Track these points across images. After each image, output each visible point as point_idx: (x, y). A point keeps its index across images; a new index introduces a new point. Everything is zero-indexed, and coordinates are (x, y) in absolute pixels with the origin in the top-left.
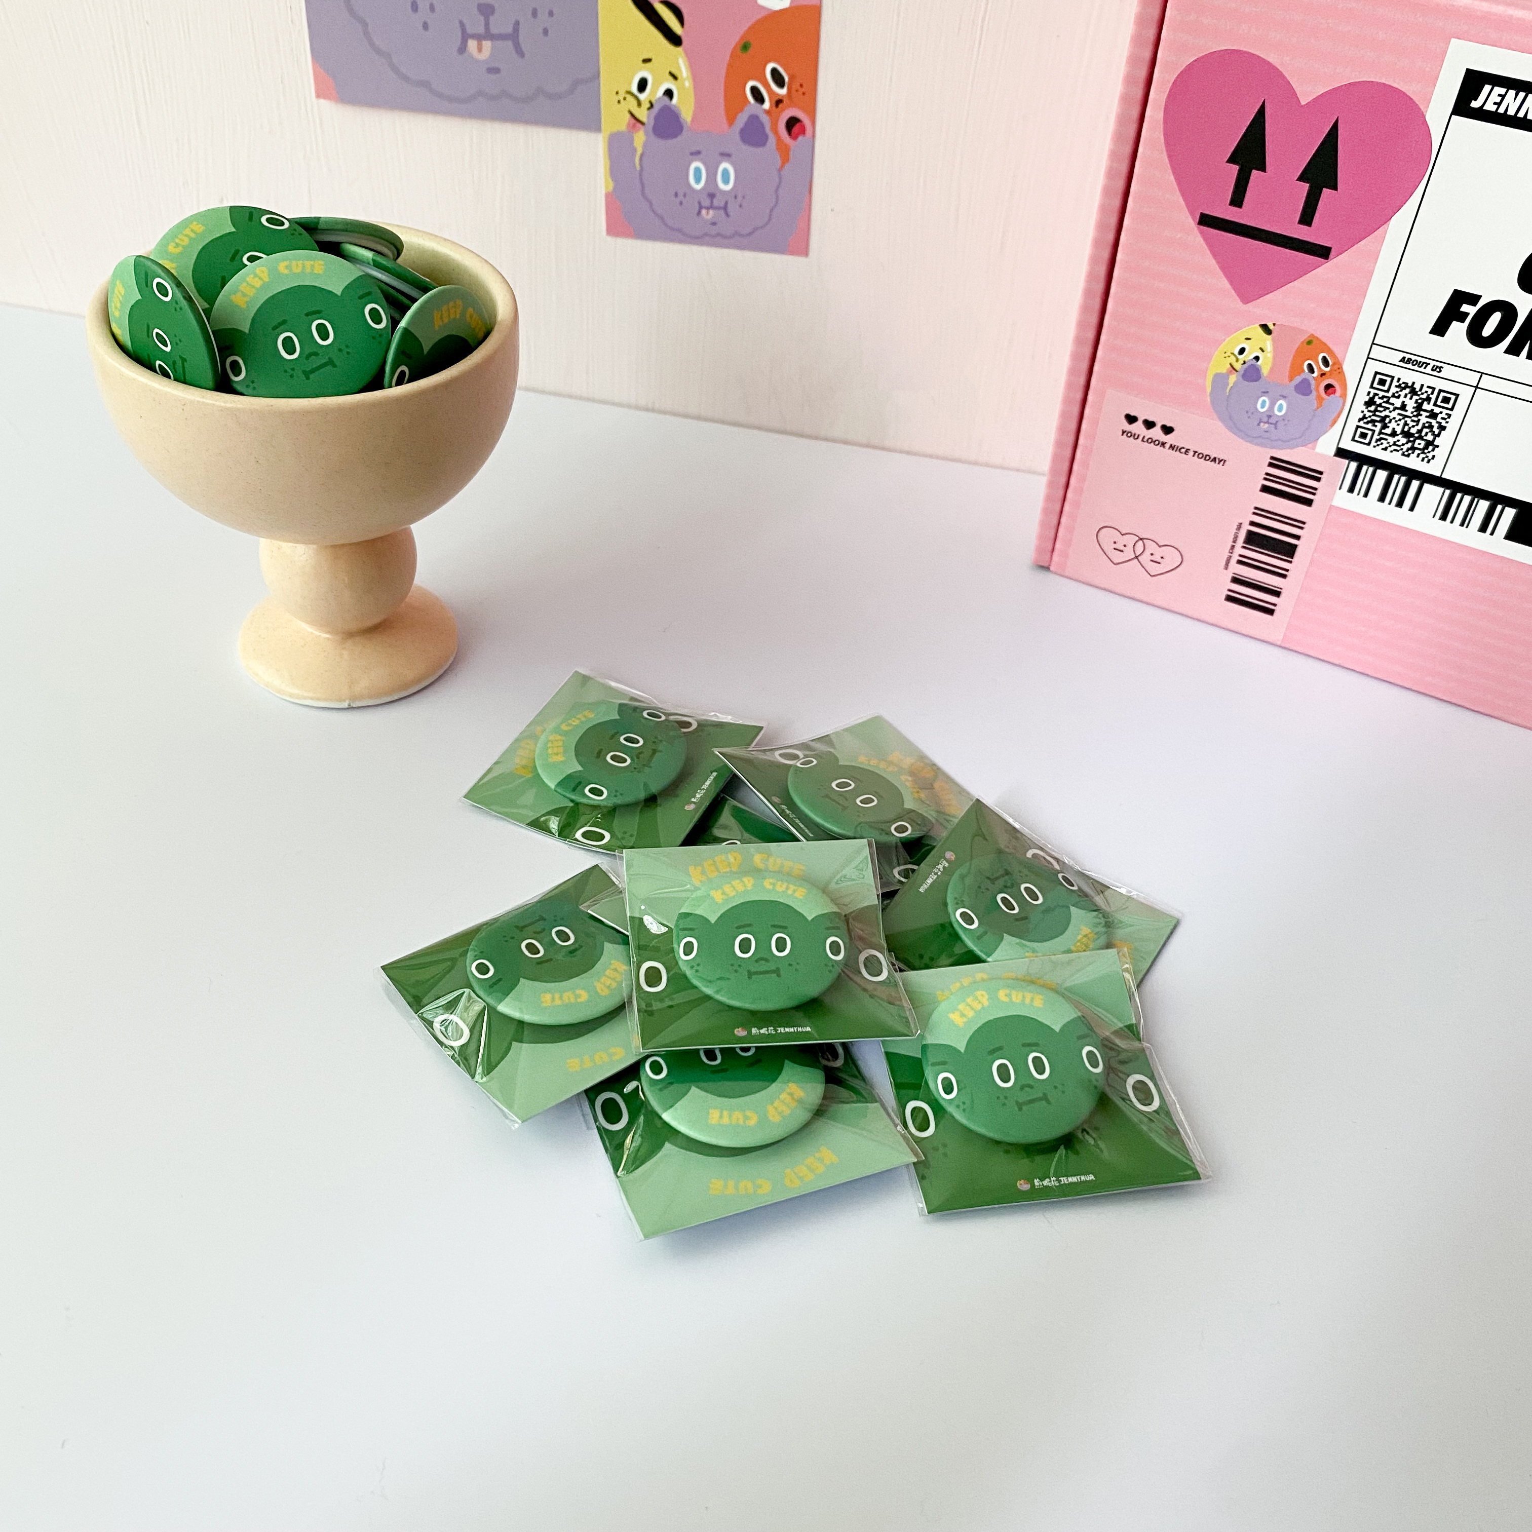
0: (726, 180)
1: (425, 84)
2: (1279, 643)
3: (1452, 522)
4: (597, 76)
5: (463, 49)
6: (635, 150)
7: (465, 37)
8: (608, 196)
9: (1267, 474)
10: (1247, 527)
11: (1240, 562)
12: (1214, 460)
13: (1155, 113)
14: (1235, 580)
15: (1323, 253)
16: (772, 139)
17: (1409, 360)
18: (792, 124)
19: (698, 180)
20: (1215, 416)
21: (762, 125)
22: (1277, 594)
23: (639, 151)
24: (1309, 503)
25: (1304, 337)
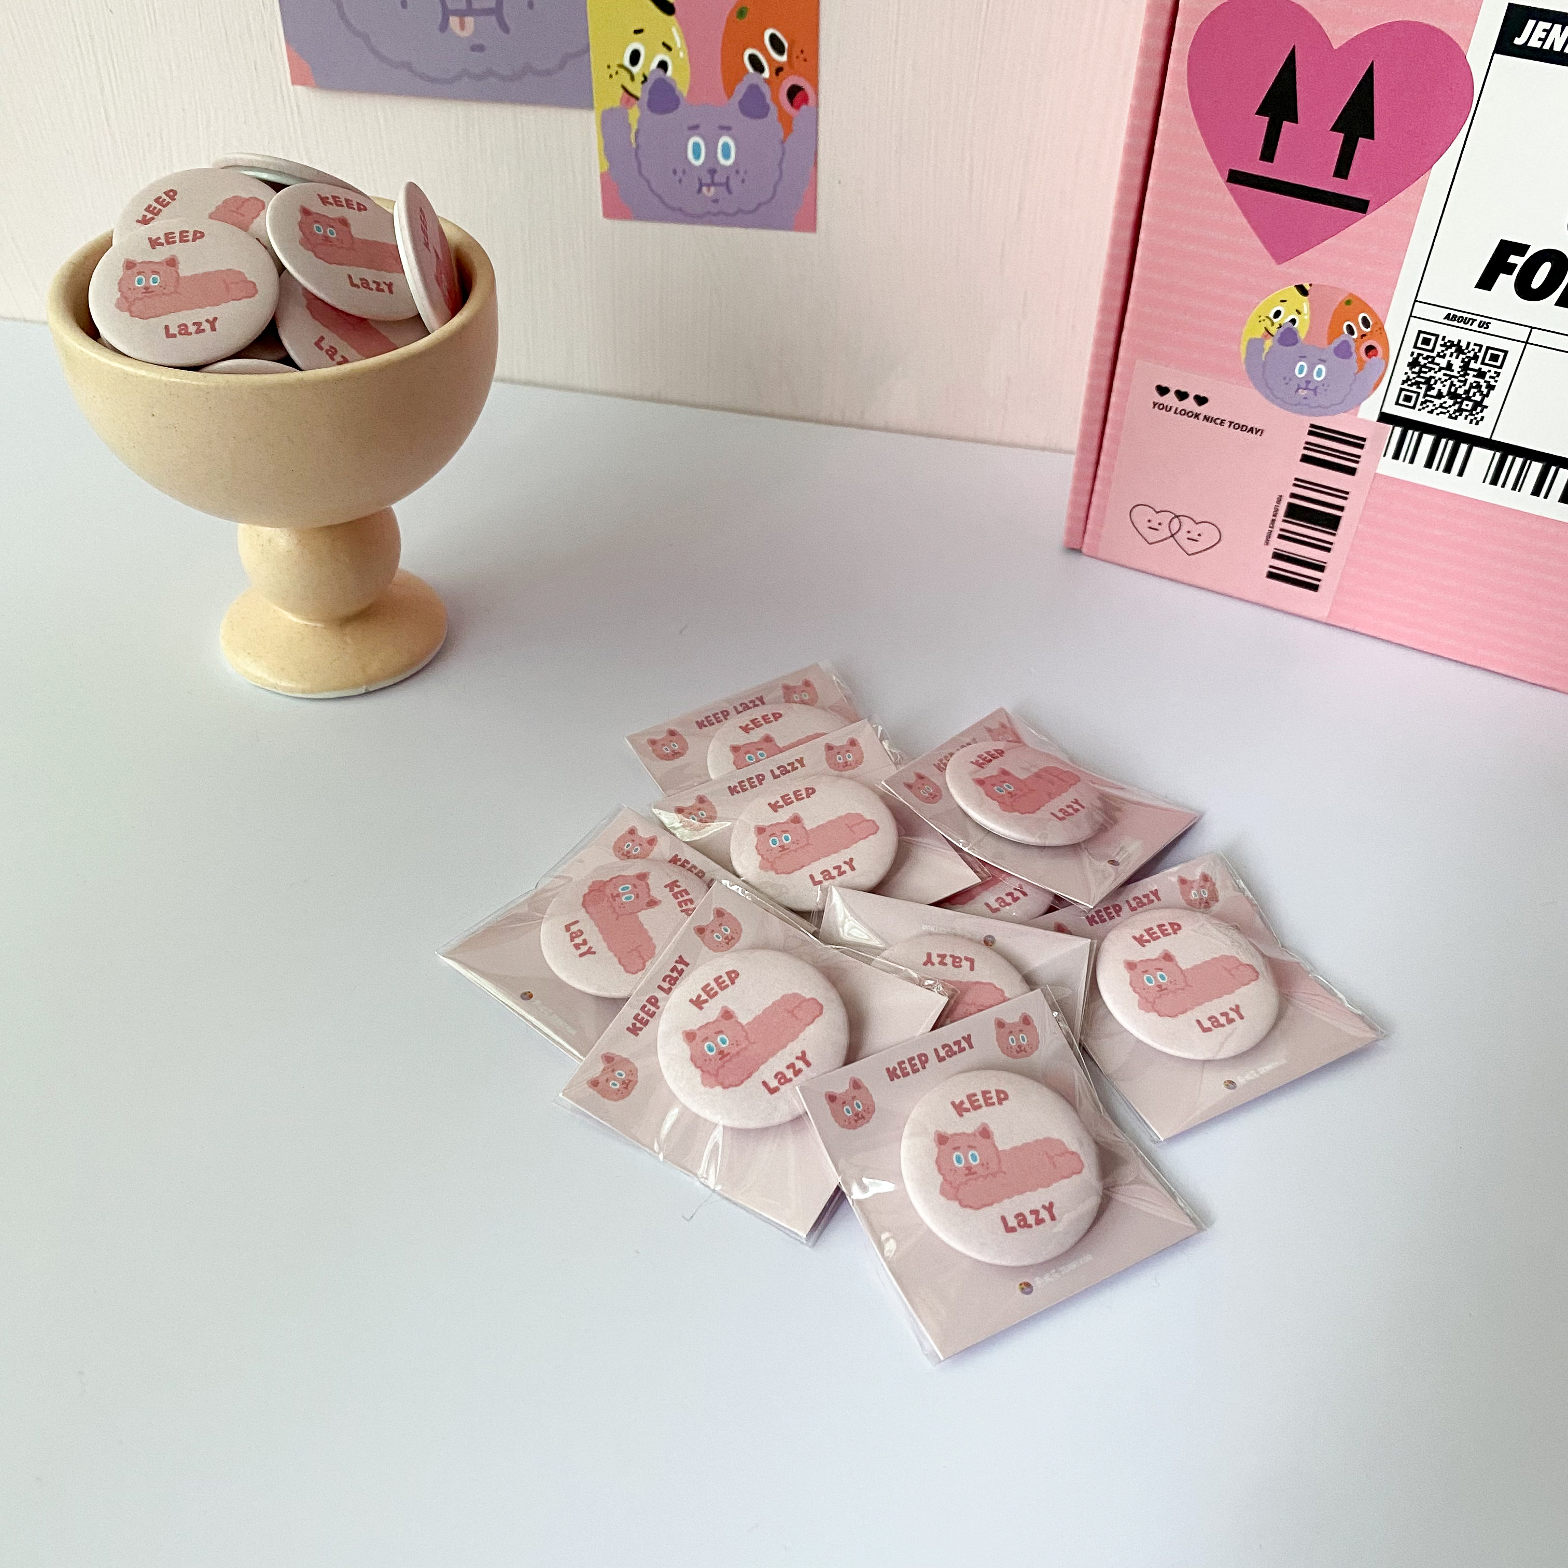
0: (727, 156)
1: (407, 66)
2: (1324, 620)
3: (1503, 486)
4: (587, 50)
5: (444, 26)
6: (629, 126)
7: (446, 14)
8: (602, 175)
9: (1307, 443)
10: (1287, 500)
11: (1281, 537)
12: (1251, 430)
13: (1178, 65)
14: (1277, 556)
15: (1361, 206)
16: (774, 111)
17: (1455, 316)
18: (794, 93)
19: (697, 156)
20: (1251, 384)
21: (763, 96)
22: (1321, 568)
23: (634, 127)
24: (1352, 471)
25: (1341, 298)
